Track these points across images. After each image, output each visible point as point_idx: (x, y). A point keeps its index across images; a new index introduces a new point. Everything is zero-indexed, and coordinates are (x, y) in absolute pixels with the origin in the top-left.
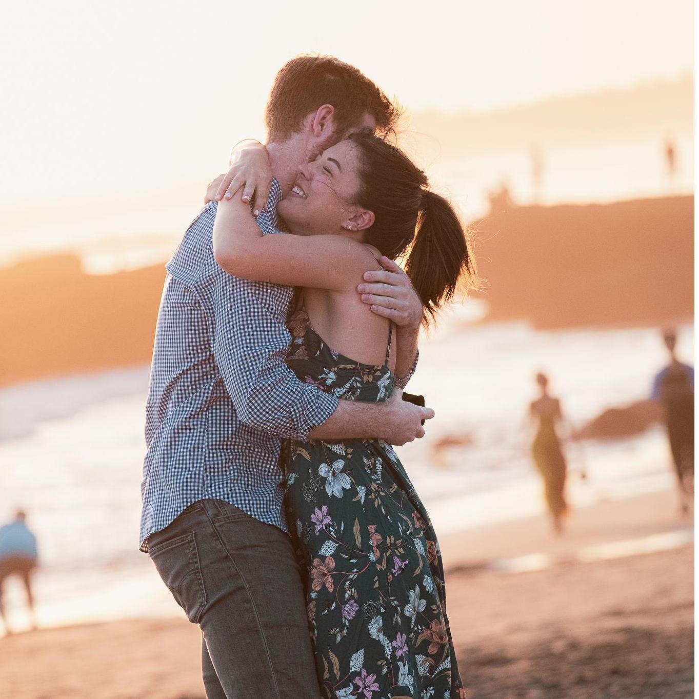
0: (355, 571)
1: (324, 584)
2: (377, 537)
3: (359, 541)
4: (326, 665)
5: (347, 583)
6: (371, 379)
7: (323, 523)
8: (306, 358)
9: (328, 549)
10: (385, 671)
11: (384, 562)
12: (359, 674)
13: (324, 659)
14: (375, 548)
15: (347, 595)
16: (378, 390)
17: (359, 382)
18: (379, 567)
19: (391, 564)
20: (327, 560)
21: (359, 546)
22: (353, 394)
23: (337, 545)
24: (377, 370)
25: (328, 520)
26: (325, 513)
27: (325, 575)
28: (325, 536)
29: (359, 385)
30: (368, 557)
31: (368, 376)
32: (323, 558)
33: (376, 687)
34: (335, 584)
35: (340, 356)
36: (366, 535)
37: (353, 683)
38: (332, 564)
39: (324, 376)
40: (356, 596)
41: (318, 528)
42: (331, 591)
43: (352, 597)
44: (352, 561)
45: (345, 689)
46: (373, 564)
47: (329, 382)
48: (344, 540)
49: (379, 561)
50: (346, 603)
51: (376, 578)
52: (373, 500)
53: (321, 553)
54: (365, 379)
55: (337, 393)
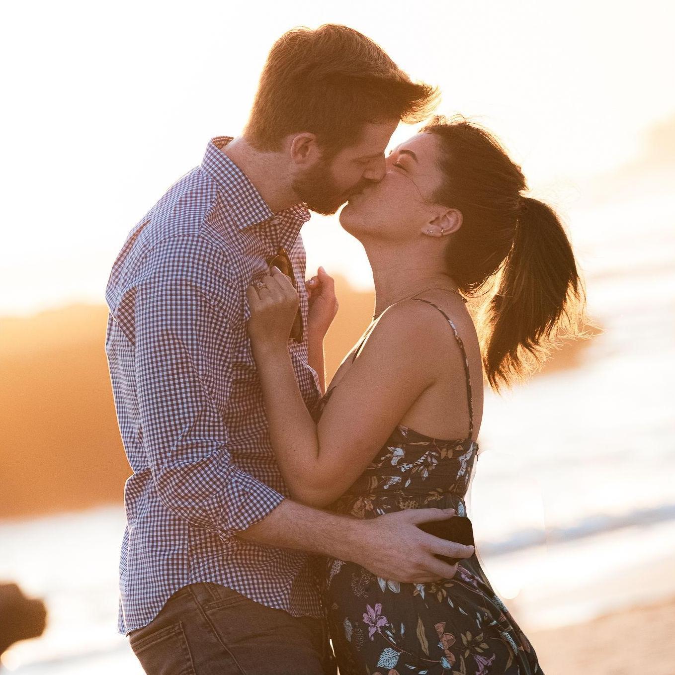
2: (449, 637)
3: (425, 645)
6: (450, 454)
7: (378, 625)
9: (388, 659)
11: (463, 668)
14: (447, 652)
16: (459, 466)
17: (436, 457)
19: (472, 667)
20: (390, 673)
21: (427, 652)
22: (426, 468)
23: (399, 654)
24: (458, 444)
25: (383, 622)
26: (379, 613)
28: (381, 643)
29: (435, 461)
30: (440, 665)
31: (446, 451)
32: (384, 672)
35: (410, 432)
36: (433, 638)
39: (388, 456)
41: (372, 631)
47: (394, 461)
48: (407, 646)
49: (455, 666)
53: (380, 664)
54: (443, 454)
55: (406, 467)
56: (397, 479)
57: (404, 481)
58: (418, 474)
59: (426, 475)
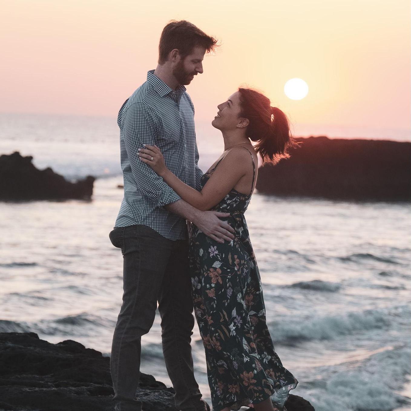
0: (230, 274)
1: (217, 280)
2: (238, 260)
3: (231, 261)
4: (222, 316)
5: (227, 280)
6: (244, 199)
7: (215, 253)
9: (217, 265)
10: (244, 315)
11: (240, 271)
12: (236, 318)
13: (221, 314)
14: (237, 265)
15: (228, 285)
16: (245, 204)
17: (239, 199)
18: (238, 273)
19: (243, 271)
20: (217, 270)
21: (231, 264)
22: (235, 203)
23: (221, 263)
24: (246, 196)
25: (217, 252)
26: (215, 249)
27: (217, 276)
28: (215, 259)
30: (234, 269)
31: (242, 197)
32: (215, 269)
33: (241, 322)
34: (222, 280)
36: (233, 259)
37: (234, 322)
38: (220, 272)
40: (231, 285)
41: (211, 255)
42: (221, 283)
43: (230, 286)
44: (228, 270)
45: (231, 325)
46: (236, 272)
47: (226, 198)
48: (225, 262)
49: (238, 270)
50: (228, 289)
51: (238, 277)
52: (236, 245)
53: (214, 266)
54: (241, 199)
55: (229, 202)
56: (225, 205)
57: (227, 207)
58: (233, 205)
59: (235, 205)
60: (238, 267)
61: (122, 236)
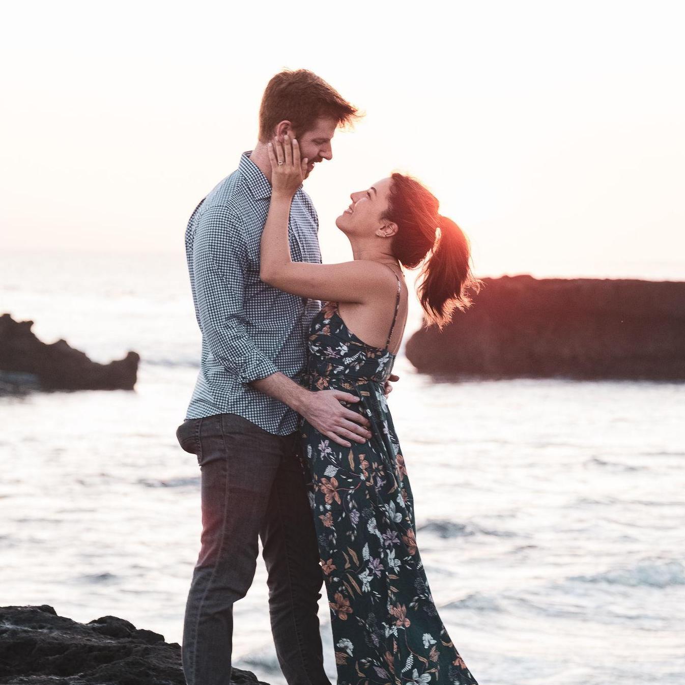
0: (352, 487)
1: (333, 498)
2: (366, 463)
3: (352, 466)
4: (347, 558)
5: (349, 497)
6: (373, 356)
7: (326, 452)
8: (329, 334)
9: (331, 471)
10: (382, 556)
11: (372, 480)
12: (369, 561)
13: (345, 554)
14: (364, 471)
15: (350, 505)
16: (378, 365)
17: (365, 356)
18: (368, 484)
19: (375, 482)
20: (332, 480)
21: (353, 469)
22: (359, 363)
23: (337, 469)
24: (378, 351)
25: (329, 450)
26: (327, 445)
27: (332, 491)
28: (327, 462)
29: (364, 358)
31: (371, 353)
32: (328, 478)
33: (380, 567)
34: (341, 497)
35: (353, 336)
36: (357, 462)
37: (368, 568)
38: (336, 484)
39: (340, 348)
40: (356, 506)
41: (323, 455)
42: (339, 503)
43: (354, 507)
45: (364, 573)
46: (364, 482)
47: (342, 353)
48: (342, 465)
49: (368, 479)
50: (351, 511)
51: (367, 492)
53: (326, 474)
54: (369, 355)
55: (348, 361)
56: (342, 368)
57: (345, 369)
58: (354, 367)
59: (358, 368)
60: (367, 473)
61: (197, 434)
